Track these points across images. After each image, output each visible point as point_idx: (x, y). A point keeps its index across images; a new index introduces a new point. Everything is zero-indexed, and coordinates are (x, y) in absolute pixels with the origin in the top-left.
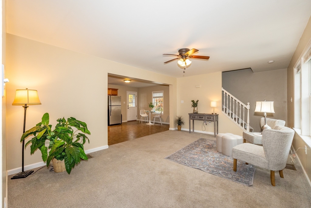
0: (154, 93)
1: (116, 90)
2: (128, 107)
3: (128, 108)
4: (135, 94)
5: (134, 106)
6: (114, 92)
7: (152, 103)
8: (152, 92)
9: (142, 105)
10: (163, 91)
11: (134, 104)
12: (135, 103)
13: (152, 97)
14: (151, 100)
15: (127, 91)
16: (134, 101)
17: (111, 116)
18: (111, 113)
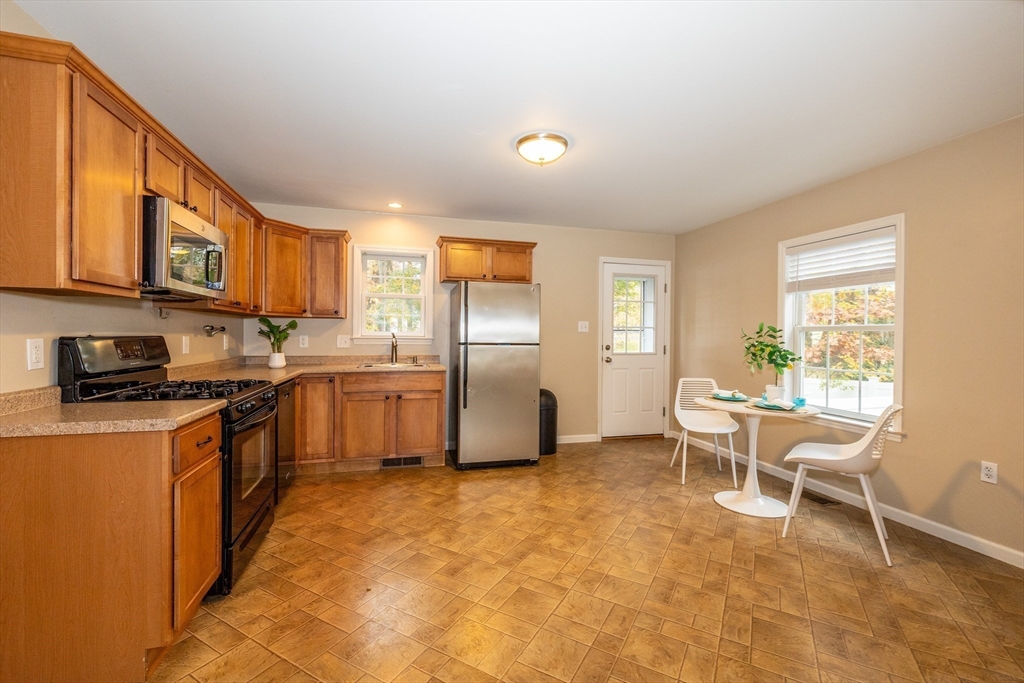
0: (794, 250)
1: (524, 249)
2: (607, 354)
3: (609, 361)
4: (654, 278)
5: (649, 348)
6: (508, 264)
7: (774, 332)
8: (782, 247)
9: (701, 340)
10: (900, 219)
11: (650, 334)
12: (656, 329)
13: (781, 287)
14: (773, 306)
15: (603, 259)
16: (650, 321)
17: (465, 407)
18: (469, 390)
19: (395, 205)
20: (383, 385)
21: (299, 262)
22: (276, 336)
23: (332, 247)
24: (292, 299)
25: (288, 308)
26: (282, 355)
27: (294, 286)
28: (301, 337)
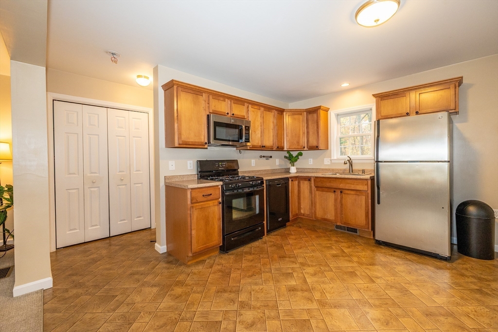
17: (379, 203)
18: (381, 193)
19: (345, 85)
20: (332, 184)
21: (301, 125)
22: (292, 159)
23: (315, 115)
24: (298, 142)
25: (297, 147)
26: (295, 167)
27: (299, 137)
28: (309, 159)
